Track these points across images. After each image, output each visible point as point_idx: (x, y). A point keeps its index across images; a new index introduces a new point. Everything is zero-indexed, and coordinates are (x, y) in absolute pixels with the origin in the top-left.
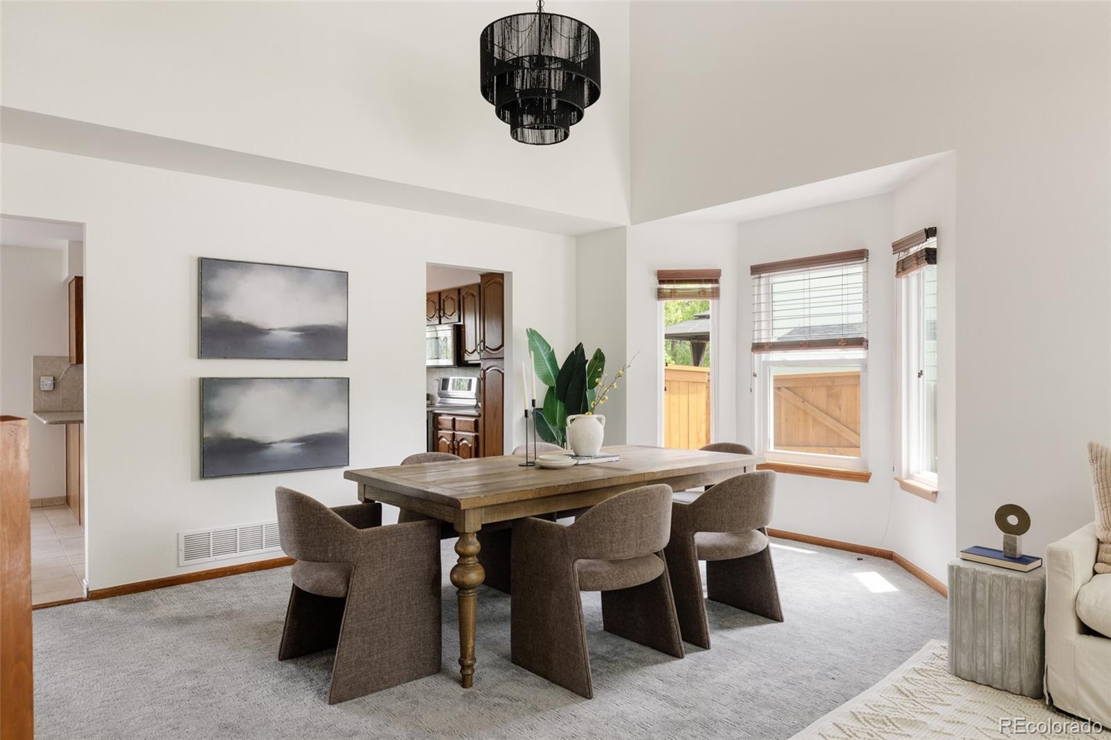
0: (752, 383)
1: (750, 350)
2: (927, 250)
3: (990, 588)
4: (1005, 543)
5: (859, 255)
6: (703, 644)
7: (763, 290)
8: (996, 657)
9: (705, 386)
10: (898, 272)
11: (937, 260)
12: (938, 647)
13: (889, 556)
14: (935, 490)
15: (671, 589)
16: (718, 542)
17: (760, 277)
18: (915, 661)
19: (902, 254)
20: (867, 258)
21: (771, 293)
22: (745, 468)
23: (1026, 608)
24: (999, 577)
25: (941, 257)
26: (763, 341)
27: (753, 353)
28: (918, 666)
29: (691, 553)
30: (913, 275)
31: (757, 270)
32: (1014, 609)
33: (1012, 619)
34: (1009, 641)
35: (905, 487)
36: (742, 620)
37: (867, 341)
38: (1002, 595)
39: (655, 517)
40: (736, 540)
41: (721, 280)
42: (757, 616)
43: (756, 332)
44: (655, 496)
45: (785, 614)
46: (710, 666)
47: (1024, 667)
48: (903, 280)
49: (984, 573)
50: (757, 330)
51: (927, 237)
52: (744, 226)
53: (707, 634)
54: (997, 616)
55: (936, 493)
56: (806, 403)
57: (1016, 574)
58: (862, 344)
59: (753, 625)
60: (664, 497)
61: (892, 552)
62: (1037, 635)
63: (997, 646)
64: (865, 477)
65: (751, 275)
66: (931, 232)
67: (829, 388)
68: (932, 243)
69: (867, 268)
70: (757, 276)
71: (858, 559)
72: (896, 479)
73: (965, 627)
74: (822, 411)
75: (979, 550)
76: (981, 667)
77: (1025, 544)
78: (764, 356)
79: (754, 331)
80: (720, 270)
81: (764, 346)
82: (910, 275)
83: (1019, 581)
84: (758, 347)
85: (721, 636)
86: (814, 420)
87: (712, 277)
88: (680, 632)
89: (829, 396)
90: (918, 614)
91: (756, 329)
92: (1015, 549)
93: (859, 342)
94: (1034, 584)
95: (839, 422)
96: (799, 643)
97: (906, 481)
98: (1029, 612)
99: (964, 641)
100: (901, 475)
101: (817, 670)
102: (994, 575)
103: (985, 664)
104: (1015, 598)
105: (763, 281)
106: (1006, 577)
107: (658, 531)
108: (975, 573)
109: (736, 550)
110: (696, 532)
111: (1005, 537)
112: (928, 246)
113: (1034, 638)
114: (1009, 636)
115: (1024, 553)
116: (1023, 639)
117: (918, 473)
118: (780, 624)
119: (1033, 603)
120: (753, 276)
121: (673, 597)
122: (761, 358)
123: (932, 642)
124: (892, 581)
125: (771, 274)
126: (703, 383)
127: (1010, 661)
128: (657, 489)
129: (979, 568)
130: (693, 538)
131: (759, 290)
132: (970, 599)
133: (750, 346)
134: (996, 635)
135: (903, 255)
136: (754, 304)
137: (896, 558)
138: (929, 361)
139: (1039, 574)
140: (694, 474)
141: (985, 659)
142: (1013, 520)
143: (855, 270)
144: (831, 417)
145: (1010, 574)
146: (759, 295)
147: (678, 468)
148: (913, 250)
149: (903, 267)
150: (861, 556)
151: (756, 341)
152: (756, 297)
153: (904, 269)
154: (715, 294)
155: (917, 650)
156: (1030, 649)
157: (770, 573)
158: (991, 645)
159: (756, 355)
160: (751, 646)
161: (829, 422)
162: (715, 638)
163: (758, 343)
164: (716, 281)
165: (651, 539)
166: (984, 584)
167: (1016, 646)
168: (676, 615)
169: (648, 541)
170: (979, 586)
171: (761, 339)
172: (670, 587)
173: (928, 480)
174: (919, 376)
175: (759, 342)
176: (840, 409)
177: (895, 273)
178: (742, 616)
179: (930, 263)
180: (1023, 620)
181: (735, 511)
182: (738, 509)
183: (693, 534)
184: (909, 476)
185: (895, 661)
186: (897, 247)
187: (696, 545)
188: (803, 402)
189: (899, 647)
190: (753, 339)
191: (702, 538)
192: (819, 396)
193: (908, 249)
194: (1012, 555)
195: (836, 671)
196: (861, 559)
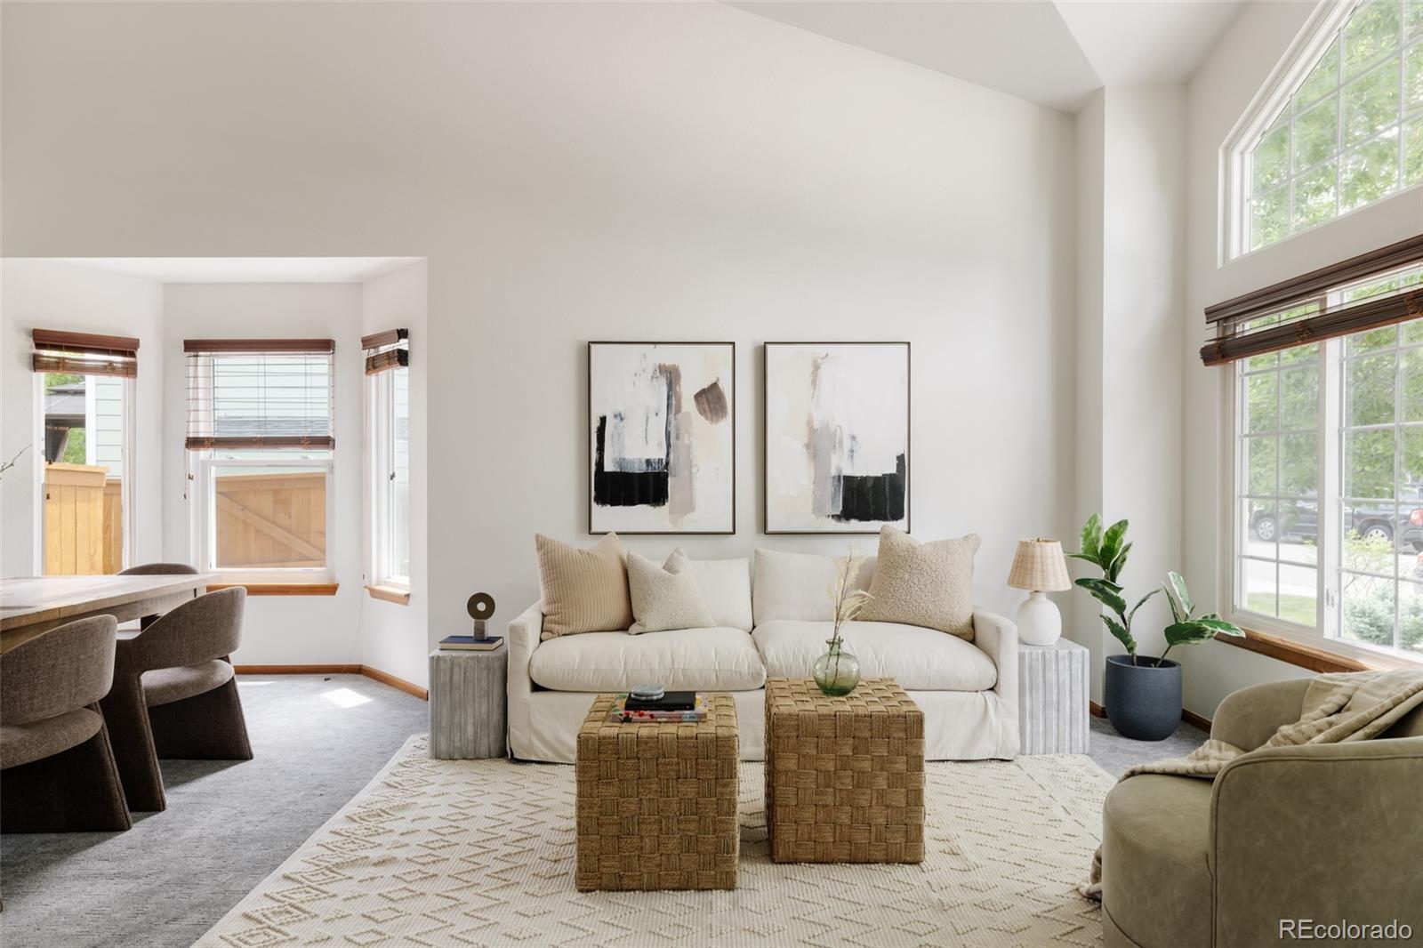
0: (186, 487)
1: (184, 446)
2: (400, 351)
3: (465, 669)
4: (476, 629)
5: (326, 345)
6: (155, 805)
7: (201, 371)
8: (470, 729)
9: (102, 492)
10: (368, 370)
11: (409, 361)
12: (419, 741)
13: (357, 670)
14: (407, 592)
15: (110, 748)
16: (173, 680)
17: (197, 356)
18: (399, 757)
19: (372, 350)
20: (334, 350)
21: (212, 377)
22: (195, 590)
23: (493, 682)
24: (472, 658)
25: (412, 359)
26: (201, 435)
27: (187, 450)
28: (402, 760)
29: (136, 699)
30: (383, 374)
31: (192, 346)
32: (484, 684)
33: (482, 693)
34: (480, 713)
35: (375, 594)
36: (199, 770)
37: (334, 441)
38: (474, 673)
39: (96, 656)
40: (197, 674)
41: (139, 353)
42: (219, 761)
43: (191, 424)
44: (96, 630)
45: (254, 751)
46: (170, 826)
47: (492, 733)
48: (373, 377)
49: (460, 657)
50: (194, 421)
51: (399, 338)
52: (172, 289)
53: (161, 792)
54: (470, 693)
55: (408, 595)
56: (246, 511)
57: (485, 653)
58: (328, 444)
59: (216, 771)
60: (108, 630)
61: (361, 666)
62: (502, 702)
63: (471, 721)
64: (331, 590)
65: (185, 351)
66: (403, 334)
67: (276, 492)
68: (403, 344)
69: (333, 361)
70: (192, 354)
71: (326, 680)
72: (365, 587)
73: (444, 711)
74: (268, 520)
75: (454, 639)
76: (458, 744)
77: (492, 627)
78: (204, 454)
79: (189, 422)
80: (138, 340)
81: (204, 442)
82: (381, 373)
83: (488, 658)
84: (194, 443)
85: (176, 793)
86: (258, 531)
87: (127, 348)
88: (124, 799)
89: (276, 502)
90: (395, 718)
91: (191, 419)
92: (483, 632)
93: (326, 442)
94: (499, 658)
95: (289, 531)
96: (276, 774)
97: (377, 588)
98: (495, 684)
99: (444, 724)
100: (370, 582)
101: (303, 793)
102: (468, 658)
103: (461, 741)
104: (484, 673)
105: (201, 360)
106: (478, 657)
107: (100, 674)
108: (453, 660)
109: (197, 685)
110: (143, 672)
111: (476, 622)
112: (400, 348)
113: (499, 705)
114: (480, 709)
115: (490, 635)
116: (491, 709)
117: (389, 578)
118: (250, 761)
119: (498, 675)
120: (188, 354)
121: (113, 758)
122: (198, 457)
123: (412, 737)
124: (365, 693)
125: (213, 353)
126: (100, 487)
127: (481, 731)
128: (100, 621)
129: (455, 654)
130: (139, 680)
131: (196, 371)
132: (448, 684)
133: (184, 442)
134: (470, 711)
135: (372, 353)
136: (189, 388)
137: (365, 671)
138: (401, 460)
139: (502, 650)
140: (129, 604)
141: (461, 737)
142: (481, 607)
143: (319, 363)
144: (281, 527)
145: (480, 654)
146: (196, 377)
147: (107, 597)
148: (383, 349)
149: (373, 365)
150: (327, 676)
151: (191, 435)
152: (191, 380)
153: (374, 367)
154: (130, 370)
155: (399, 748)
156: (496, 716)
157: (235, 707)
158: (466, 724)
159: (192, 453)
160: (218, 791)
161: (277, 533)
162: (171, 797)
163: (194, 438)
164: (132, 354)
165: (90, 686)
166: (460, 667)
167: (485, 716)
168: (118, 778)
169: (87, 689)
170: (456, 669)
171: (198, 432)
172: (109, 745)
173: (399, 582)
174: (392, 479)
175: (195, 435)
176: (290, 517)
177: (364, 370)
178: (199, 766)
179: (402, 364)
180: (491, 692)
181: (198, 639)
182: (201, 635)
183: (139, 675)
184: (379, 583)
185: (380, 762)
186: (367, 342)
187: (143, 688)
188: (243, 510)
189: (380, 750)
190: (188, 433)
191: (151, 678)
192: (266, 503)
193: (378, 347)
194: (481, 638)
195: (323, 788)
196: (329, 679)
